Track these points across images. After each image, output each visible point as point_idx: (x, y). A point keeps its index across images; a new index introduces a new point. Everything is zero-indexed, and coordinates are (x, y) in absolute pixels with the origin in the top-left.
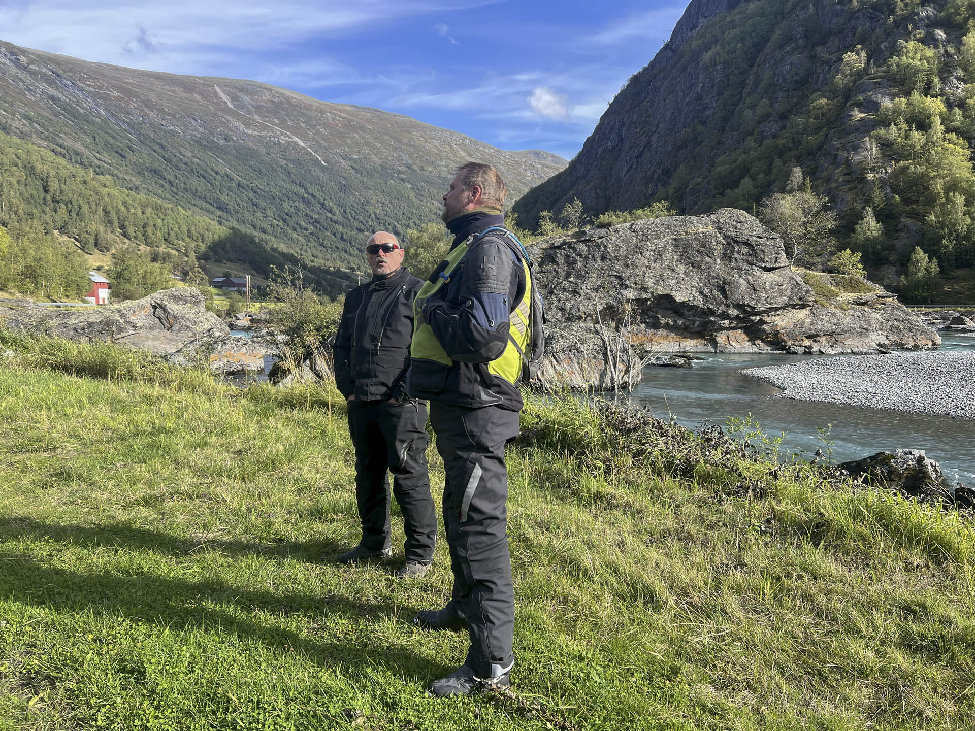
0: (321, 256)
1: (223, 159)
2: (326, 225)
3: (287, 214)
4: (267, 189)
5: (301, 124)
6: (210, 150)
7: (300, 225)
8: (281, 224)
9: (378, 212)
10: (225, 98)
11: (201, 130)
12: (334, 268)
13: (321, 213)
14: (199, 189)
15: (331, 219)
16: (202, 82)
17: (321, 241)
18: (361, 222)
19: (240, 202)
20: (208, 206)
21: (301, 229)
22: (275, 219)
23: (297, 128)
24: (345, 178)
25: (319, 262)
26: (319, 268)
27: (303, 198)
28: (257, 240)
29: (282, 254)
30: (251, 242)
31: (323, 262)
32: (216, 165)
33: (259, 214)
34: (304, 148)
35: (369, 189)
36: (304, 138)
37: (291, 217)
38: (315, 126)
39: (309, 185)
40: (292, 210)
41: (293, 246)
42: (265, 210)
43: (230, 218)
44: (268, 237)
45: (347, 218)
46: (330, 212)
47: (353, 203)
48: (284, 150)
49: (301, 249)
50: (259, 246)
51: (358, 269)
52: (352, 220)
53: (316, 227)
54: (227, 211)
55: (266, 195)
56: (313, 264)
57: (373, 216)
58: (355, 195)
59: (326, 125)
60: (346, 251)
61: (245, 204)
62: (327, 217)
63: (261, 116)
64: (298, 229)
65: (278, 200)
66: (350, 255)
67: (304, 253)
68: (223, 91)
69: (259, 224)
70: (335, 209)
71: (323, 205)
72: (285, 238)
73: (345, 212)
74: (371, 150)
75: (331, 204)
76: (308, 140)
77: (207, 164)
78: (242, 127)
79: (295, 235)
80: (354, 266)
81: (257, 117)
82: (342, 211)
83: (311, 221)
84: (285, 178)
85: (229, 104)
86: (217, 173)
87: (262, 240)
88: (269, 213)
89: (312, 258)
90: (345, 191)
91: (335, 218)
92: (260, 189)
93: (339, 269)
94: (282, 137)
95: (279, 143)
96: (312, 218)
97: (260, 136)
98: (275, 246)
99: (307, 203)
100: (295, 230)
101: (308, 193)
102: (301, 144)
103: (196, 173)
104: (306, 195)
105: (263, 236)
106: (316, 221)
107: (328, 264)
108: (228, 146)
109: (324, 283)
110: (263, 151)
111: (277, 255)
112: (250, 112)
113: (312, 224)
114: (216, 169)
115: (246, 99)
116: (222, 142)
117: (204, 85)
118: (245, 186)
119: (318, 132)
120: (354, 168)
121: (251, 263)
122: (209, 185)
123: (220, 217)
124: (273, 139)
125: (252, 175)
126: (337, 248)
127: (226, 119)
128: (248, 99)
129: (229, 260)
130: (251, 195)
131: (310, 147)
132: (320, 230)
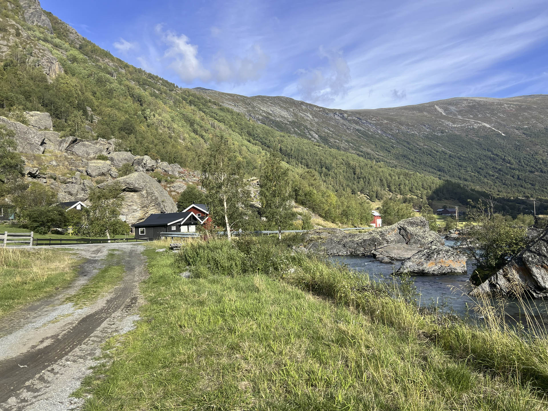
0: (504, 191)
1: (440, 144)
2: (506, 172)
3: (480, 168)
4: (467, 156)
5: (487, 114)
6: (433, 140)
7: (489, 174)
8: (476, 174)
9: (544, 158)
10: (440, 110)
11: (428, 130)
12: (514, 197)
13: (503, 165)
14: (428, 162)
15: (510, 168)
16: (428, 105)
17: (504, 181)
18: (532, 167)
19: (451, 165)
20: (433, 170)
21: (490, 176)
22: (472, 172)
23: (485, 117)
24: (519, 141)
25: (503, 195)
26: (503, 199)
27: (490, 157)
28: (462, 186)
29: (478, 192)
30: (458, 187)
31: (505, 194)
32: (437, 147)
33: (463, 171)
34: (489, 128)
35: (537, 145)
36: (490, 123)
37: (483, 170)
38: (496, 114)
39: (494, 149)
40: (483, 165)
41: (484, 187)
42: (466, 168)
43: (445, 175)
44: (468, 183)
45: (522, 166)
46: (509, 163)
47: (525, 156)
48: (476, 132)
49: (490, 188)
50: (463, 189)
51: (532, 196)
52: (525, 166)
53: (500, 174)
54: (444, 171)
55: (466, 159)
56: (498, 196)
57: (541, 161)
58: (527, 151)
59: (504, 112)
60: (522, 186)
61: (453, 166)
62: (507, 167)
63: (462, 116)
64: (488, 176)
65: (474, 161)
66: (525, 188)
67: (492, 190)
68: (440, 107)
69: (462, 176)
70: (513, 161)
71: (504, 160)
72: (479, 183)
73: (520, 162)
74: (537, 121)
75: (509, 158)
76: (492, 123)
77: (431, 148)
78: (451, 124)
79: (486, 180)
80: (528, 195)
81: (460, 117)
82: (518, 161)
83: (496, 170)
84: (478, 147)
85: (443, 113)
86: (437, 152)
87: (465, 185)
88: (469, 169)
89: (498, 193)
90: (519, 149)
91: (513, 166)
92: (463, 156)
93: (517, 198)
94: (475, 125)
95: (473, 128)
96: (496, 169)
97: (462, 127)
98: (473, 188)
99: (493, 160)
100: (485, 177)
101: (493, 154)
102: (488, 126)
103: (425, 153)
104: (492, 156)
105: (466, 183)
106: (500, 170)
107: (509, 195)
108: (443, 136)
109: (507, 207)
110: (464, 135)
111: (474, 193)
112: (455, 115)
113: (497, 172)
114: (437, 149)
115: (453, 108)
116: (439, 134)
117: (429, 106)
118: (454, 156)
119: (499, 117)
120: (525, 134)
121: (458, 199)
122: (433, 159)
123: (440, 175)
124: (470, 127)
125: (457, 149)
126: (515, 185)
127: (442, 122)
128: (454, 108)
129: (446, 199)
130: (458, 160)
131: (494, 127)
132: (503, 175)
